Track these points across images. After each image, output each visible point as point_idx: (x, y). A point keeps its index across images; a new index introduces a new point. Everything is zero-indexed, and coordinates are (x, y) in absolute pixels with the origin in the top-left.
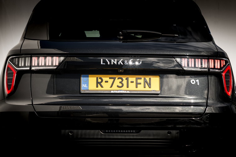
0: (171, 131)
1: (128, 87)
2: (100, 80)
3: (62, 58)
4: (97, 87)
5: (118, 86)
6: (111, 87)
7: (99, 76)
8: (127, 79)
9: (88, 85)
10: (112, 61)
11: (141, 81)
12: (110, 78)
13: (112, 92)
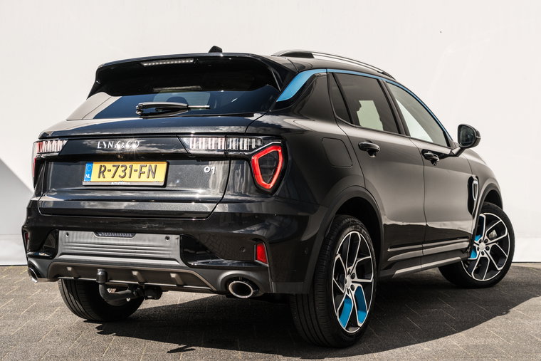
0: (170, 236)
1: (130, 177)
2: (103, 169)
3: (65, 142)
4: (99, 177)
5: (120, 176)
6: (113, 177)
7: (103, 164)
8: (131, 167)
9: (90, 176)
10: (110, 143)
11: (145, 170)
12: (113, 166)
13: (112, 184)
